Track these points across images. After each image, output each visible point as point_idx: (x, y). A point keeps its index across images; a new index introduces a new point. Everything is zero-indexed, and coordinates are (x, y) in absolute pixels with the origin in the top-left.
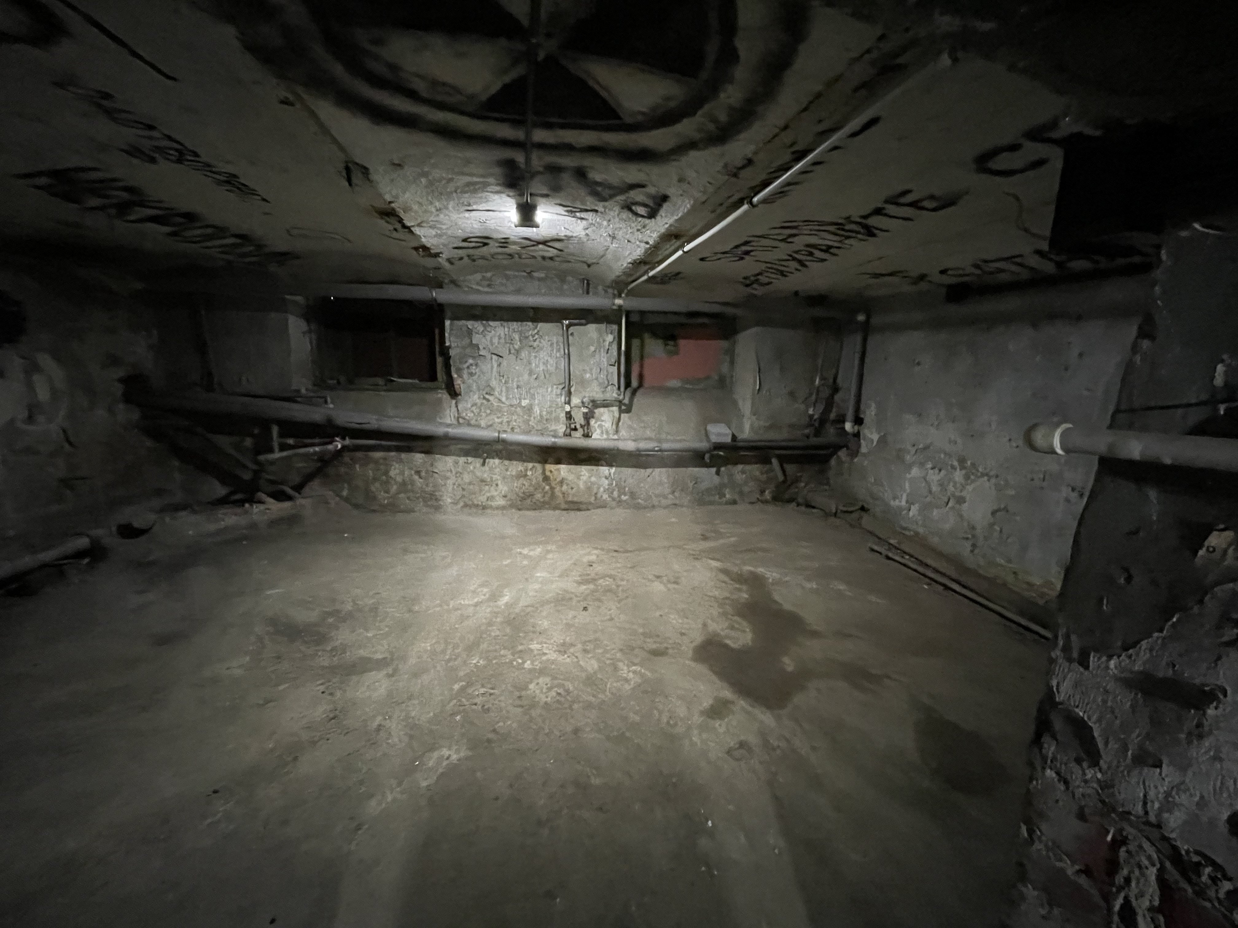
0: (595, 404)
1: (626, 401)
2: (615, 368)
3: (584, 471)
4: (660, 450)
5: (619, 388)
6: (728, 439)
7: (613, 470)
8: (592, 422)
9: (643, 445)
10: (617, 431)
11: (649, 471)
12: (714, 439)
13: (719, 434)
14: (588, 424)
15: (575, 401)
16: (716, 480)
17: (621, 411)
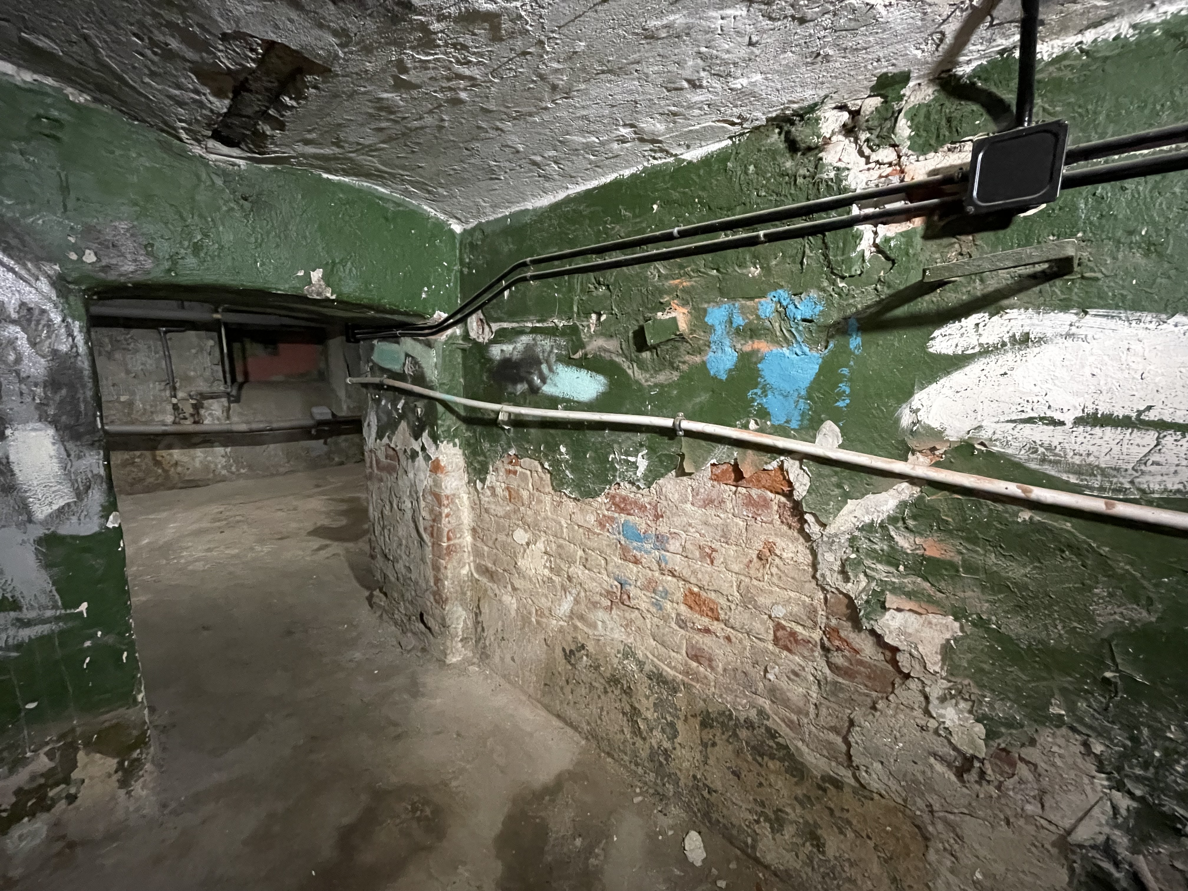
0: (204, 396)
1: (234, 393)
2: (219, 368)
3: (199, 453)
4: (271, 430)
5: (226, 382)
6: (329, 417)
7: (229, 449)
8: (202, 412)
9: (254, 426)
10: (228, 418)
11: (265, 447)
12: (318, 417)
13: (321, 414)
14: (198, 413)
15: (181, 394)
16: (325, 448)
17: (230, 402)
